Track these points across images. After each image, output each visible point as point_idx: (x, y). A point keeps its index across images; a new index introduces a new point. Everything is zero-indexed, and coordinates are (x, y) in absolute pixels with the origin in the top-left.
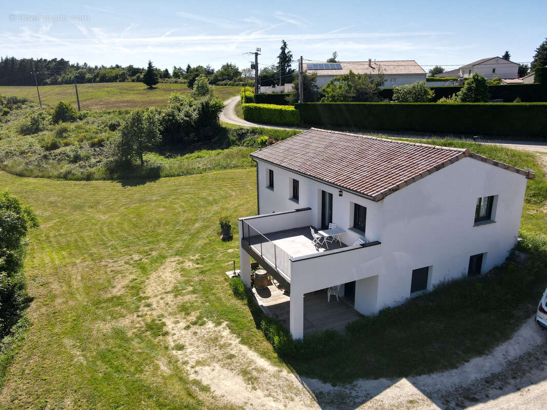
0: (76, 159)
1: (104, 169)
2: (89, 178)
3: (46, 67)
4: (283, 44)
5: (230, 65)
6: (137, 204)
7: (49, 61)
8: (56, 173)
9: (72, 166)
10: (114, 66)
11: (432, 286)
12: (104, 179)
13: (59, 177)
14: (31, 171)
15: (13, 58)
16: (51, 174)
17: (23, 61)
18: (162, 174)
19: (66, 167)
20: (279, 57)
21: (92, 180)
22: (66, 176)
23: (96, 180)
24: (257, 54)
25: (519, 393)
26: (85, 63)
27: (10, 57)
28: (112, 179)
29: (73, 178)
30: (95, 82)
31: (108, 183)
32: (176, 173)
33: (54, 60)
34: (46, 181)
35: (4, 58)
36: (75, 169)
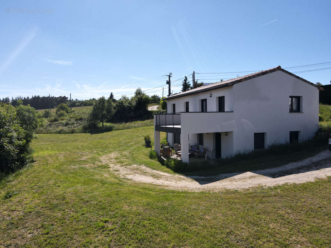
0: (67, 124)
1: (81, 129)
2: (73, 132)
3: (55, 100)
4: (185, 78)
5: (156, 96)
6: (98, 140)
7: (58, 97)
8: (54, 131)
9: (64, 128)
10: (92, 99)
11: (267, 146)
12: (81, 133)
13: (56, 133)
14: (41, 131)
15: (39, 96)
16: (52, 131)
17: (44, 98)
18: (113, 129)
19: (60, 128)
20: (182, 85)
21: (74, 133)
22: (60, 132)
23: (76, 133)
24: (170, 76)
25: (319, 170)
26: (76, 99)
27: (37, 95)
28: (85, 132)
29: (64, 133)
30: (81, 106)
31: (83, 134)
32: (122, 128)
33: (61, 97)
34: (49, 134)
35: (34, 96)
36: (65, 129)
